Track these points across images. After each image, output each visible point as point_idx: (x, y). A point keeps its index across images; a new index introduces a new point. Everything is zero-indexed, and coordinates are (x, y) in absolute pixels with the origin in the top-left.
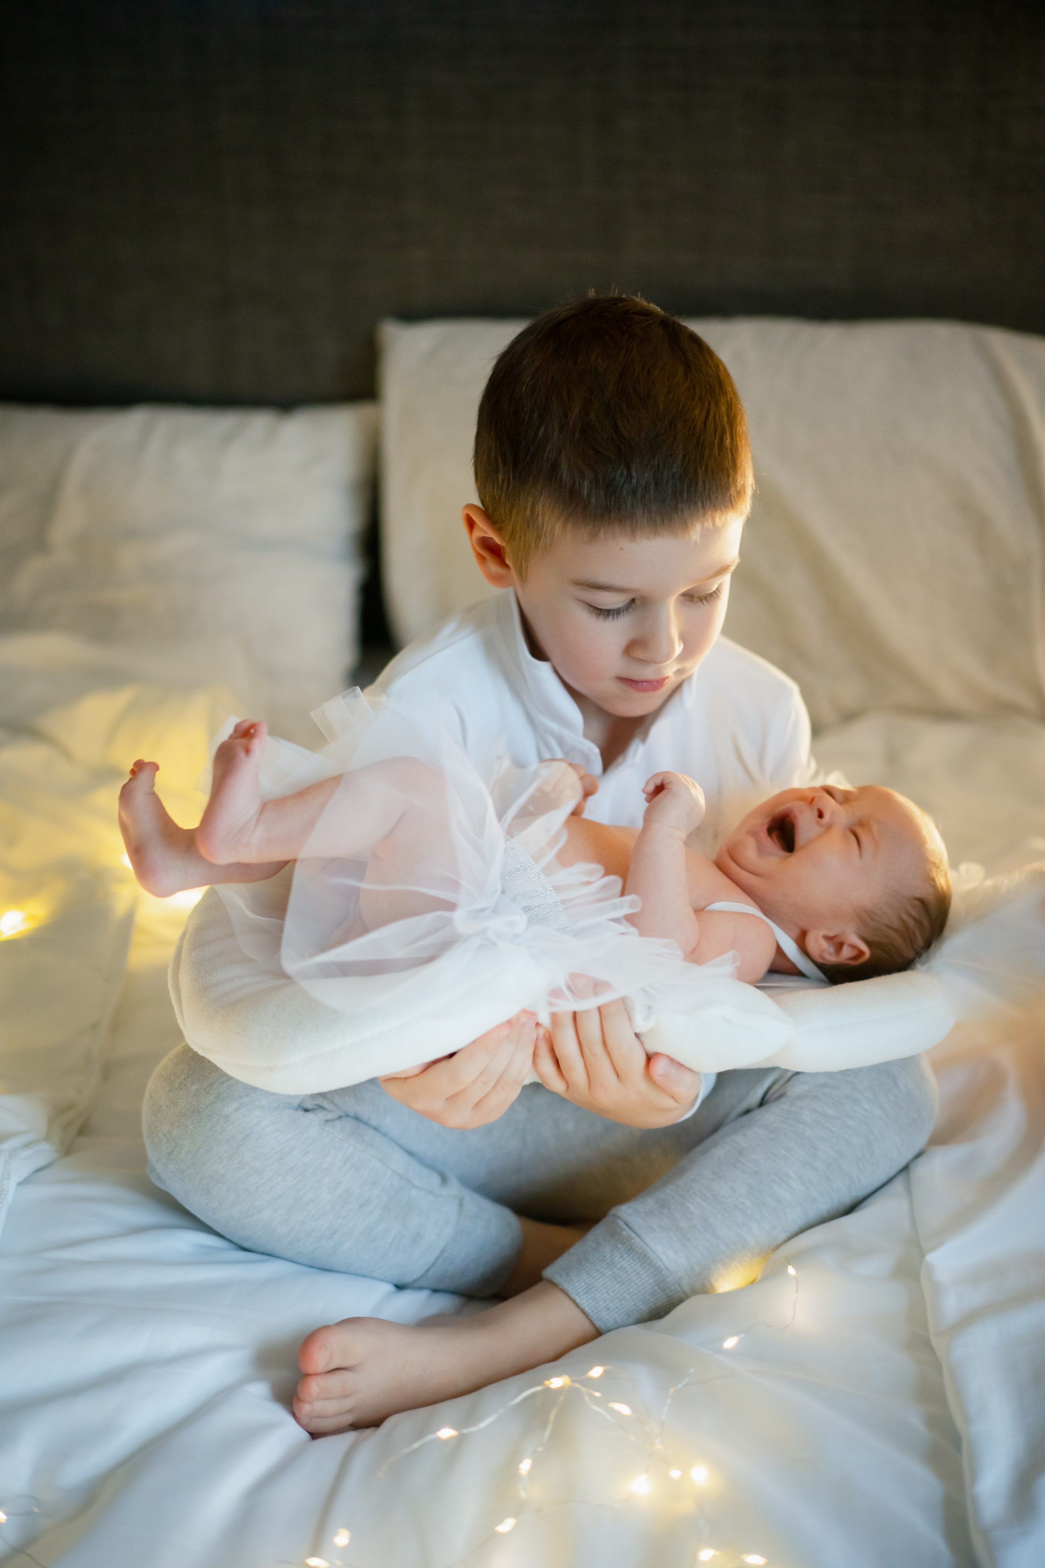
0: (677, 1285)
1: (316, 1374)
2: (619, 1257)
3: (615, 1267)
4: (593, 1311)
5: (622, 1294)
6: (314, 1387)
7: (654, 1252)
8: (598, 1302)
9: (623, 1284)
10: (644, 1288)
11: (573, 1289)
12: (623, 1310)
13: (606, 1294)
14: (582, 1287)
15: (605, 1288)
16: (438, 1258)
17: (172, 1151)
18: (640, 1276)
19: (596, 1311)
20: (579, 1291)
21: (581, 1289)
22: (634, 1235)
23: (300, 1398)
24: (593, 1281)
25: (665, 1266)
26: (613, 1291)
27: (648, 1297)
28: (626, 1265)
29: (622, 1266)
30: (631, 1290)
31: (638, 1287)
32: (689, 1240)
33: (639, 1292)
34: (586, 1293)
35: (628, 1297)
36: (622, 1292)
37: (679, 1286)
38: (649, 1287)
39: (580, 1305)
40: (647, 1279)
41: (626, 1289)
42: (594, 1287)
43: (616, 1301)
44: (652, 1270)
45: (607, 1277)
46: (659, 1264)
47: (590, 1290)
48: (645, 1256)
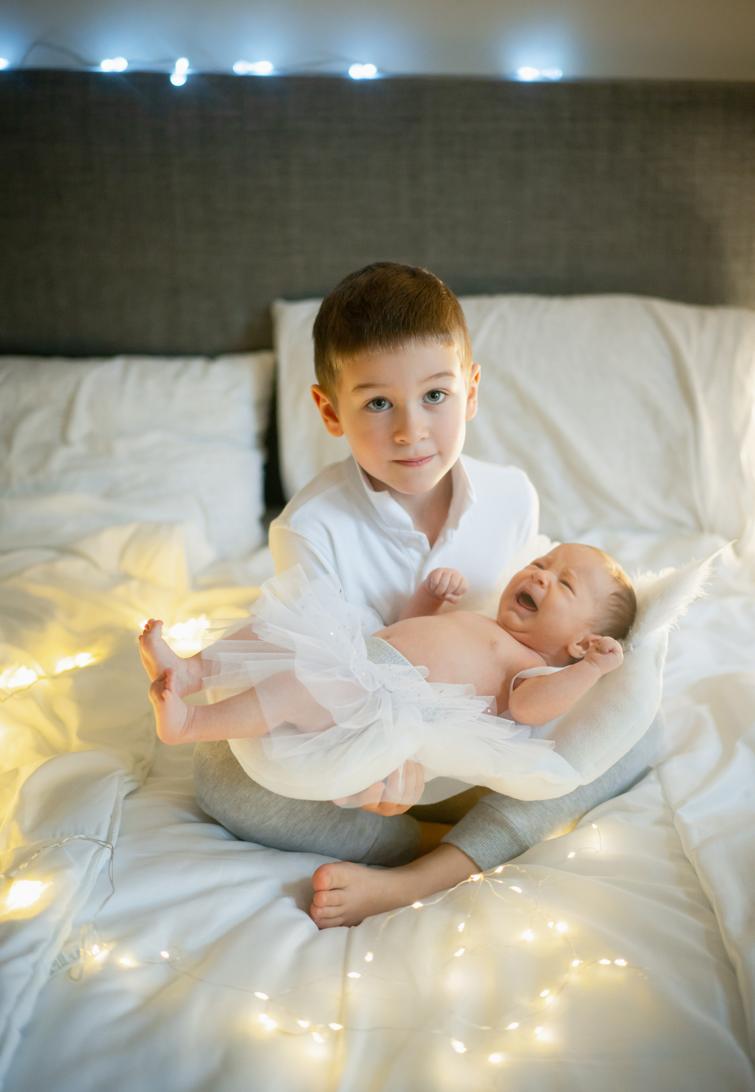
0: (524, 837)
1: (324, 890)
2: (487, 824)
3: (486, 830)
4: (475, 857)
5: (492, 845)
6: (324, 898)
7: (508, 819)
8: (478, 851)
9: (491, 839)
10: (504, 841)
11: (462, 845)
12: (493, 855)
13: (482, 846)
14: (467, 844)
15: (481, 843)
16: (374, 843)
17: (216, 786)
18: (501, 834)
19: (477, 857)
20: (465, 846)
21: (467, 845)
22: (495, 811)
23: (316, 905)
24: (473, 840)
25: (516, 826)
26: (486, 844)
27: (508, 846)
28: (492, 828)
29: (490, 829)
30: (497, 843)
31: (501, 840)
32: (528, 810)
33: (501, 844)
34: (470, 847)
35: (495, 847)
36: (491, 844)
37: (525, 838)
38: (507, 840)
39: (467, 854)
40: (506, 835)
41: (493, 843)
42: (474, 843)
43: (489, 850)
44: (508, 830)
45: (482, 837)
46: (512, 825)
47: (472, 845)
48: (503, 822)
